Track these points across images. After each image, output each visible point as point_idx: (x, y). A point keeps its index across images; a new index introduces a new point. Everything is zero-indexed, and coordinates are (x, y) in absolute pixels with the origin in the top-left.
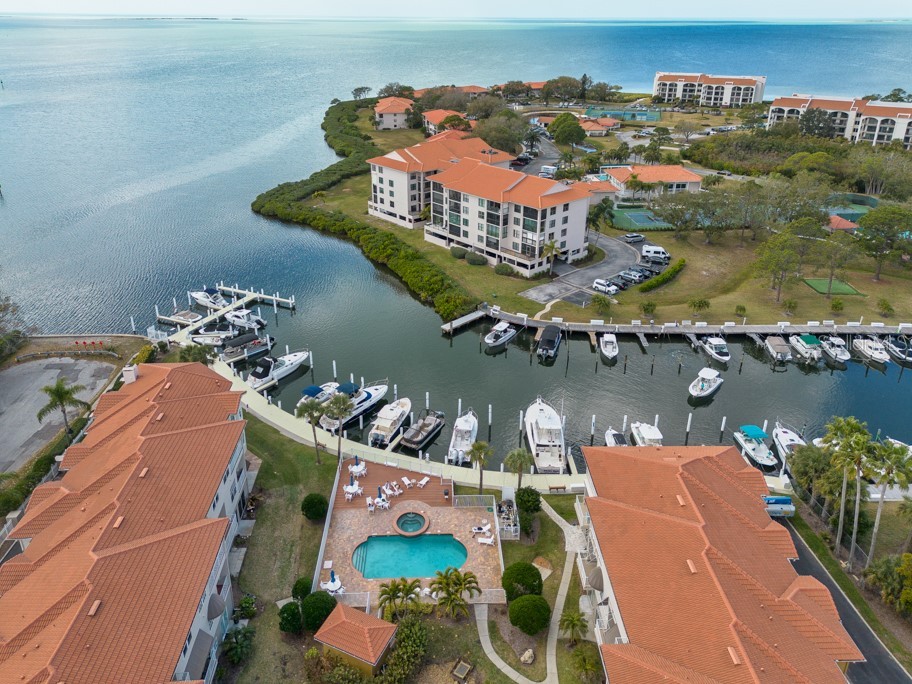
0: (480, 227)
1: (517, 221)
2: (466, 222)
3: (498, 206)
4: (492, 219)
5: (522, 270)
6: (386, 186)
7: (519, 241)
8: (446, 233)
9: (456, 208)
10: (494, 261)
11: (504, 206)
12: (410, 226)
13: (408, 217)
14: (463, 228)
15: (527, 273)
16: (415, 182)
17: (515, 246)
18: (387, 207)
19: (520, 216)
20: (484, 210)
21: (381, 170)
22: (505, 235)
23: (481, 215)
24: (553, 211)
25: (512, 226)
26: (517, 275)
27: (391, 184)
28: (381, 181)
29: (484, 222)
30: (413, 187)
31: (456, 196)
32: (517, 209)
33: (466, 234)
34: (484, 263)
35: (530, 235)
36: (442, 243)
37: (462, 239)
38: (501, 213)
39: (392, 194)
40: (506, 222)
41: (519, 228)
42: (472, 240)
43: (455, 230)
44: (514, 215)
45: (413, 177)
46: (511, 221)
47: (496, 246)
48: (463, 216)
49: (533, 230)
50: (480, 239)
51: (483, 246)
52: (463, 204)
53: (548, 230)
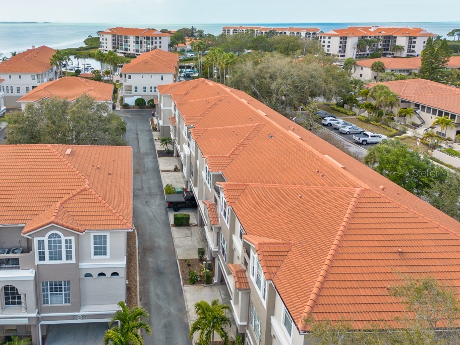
0: (134, 46)
1: (145, 43)
2: (129, 46)
4: (137, 43)
6: (105, 41)
7: (146, 49)
8: (123, 51)
9: (126, 42)
11: (140, 38)
14: (128, 48)
16: (114, 38)
18: (105, 48)
19: (145, 40)
20: (135, 40)
21: (103, 36)
22: (141, 47)
23: (134, 42)
24: (156, 38)
25: (143, 44)
27: (106, 40)
28: (103, 39)
29: (135, 44)
30: (113, 40)
31: (126, 37)
32: (144, 38)
33: (129, 50)
35: (149, 46)
36: (122, 55)
37: (128, 52)
38: (140, 40)
39: (106, 43)
40: (141, 43)
41: (145, 45)
42: (131, 51)
43: (126, 49)
44: (144, 40)
45: (113, 36)
46: (143, 43)
47: (138, 51)
48: (128, 44)
49: (149, 44)
50: (134, 50)
51: (135, 52)
52: (128, 40)
53: (154, 45)
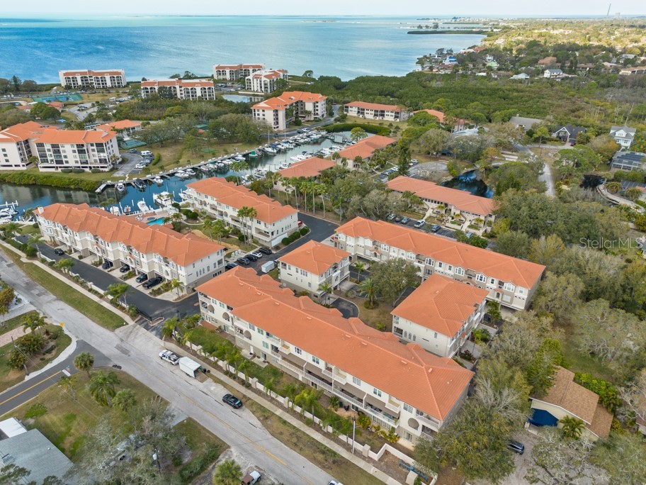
0: (75, 157)
1: (93, 150)
2: (66, 157)
3: (83, 145)
4: (81, 152)
5: (104, 169)
7: (97, 158)
8: (55, 165)
9: (57, 152)
10: (87, 170)
11: (86, 145)
12: (25, 168)
13: (21, 164)
14: (64, 160)
15: (107, 170)
16: (19, 146)
17: (96, 161)
18: (3, 163)
19: (95, 147)
20: (76, 149)
22: (89, 157)
23: (74, 151)
24: (108, 143)
25: (91, 153)
26: (102, 172)
27: (4, 150)
29: (77, 154)
30: (21, 149)
31: (55, 146)
32: (92, 145)
33: (67, 162)
34: (84, 171)
35: (102, 154)
36: (53, 170)
37: (65, 165)
38: (85, 148)
39: (5, 156)
40: (87, 152)
41: (96, 153)
42: (72, 164)
43: (59, 162)
44: (90, 148)
45: (18, 144)
46: (90, 151)
47: (87, 163)
48: (63, 154)
49: (103, 151)
50: (76, 162)
51: (79, 165)
52: (61, 149)
53: (108, 151)
